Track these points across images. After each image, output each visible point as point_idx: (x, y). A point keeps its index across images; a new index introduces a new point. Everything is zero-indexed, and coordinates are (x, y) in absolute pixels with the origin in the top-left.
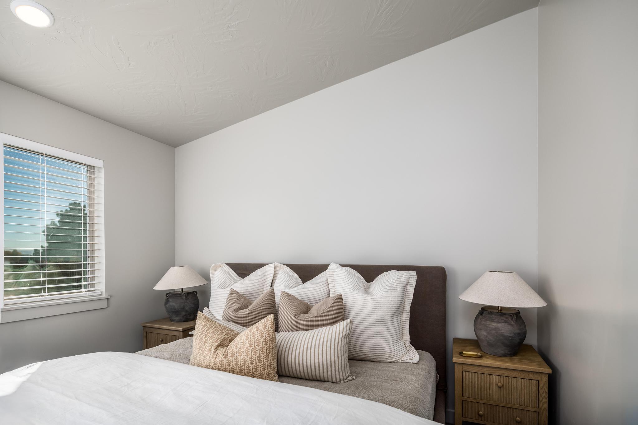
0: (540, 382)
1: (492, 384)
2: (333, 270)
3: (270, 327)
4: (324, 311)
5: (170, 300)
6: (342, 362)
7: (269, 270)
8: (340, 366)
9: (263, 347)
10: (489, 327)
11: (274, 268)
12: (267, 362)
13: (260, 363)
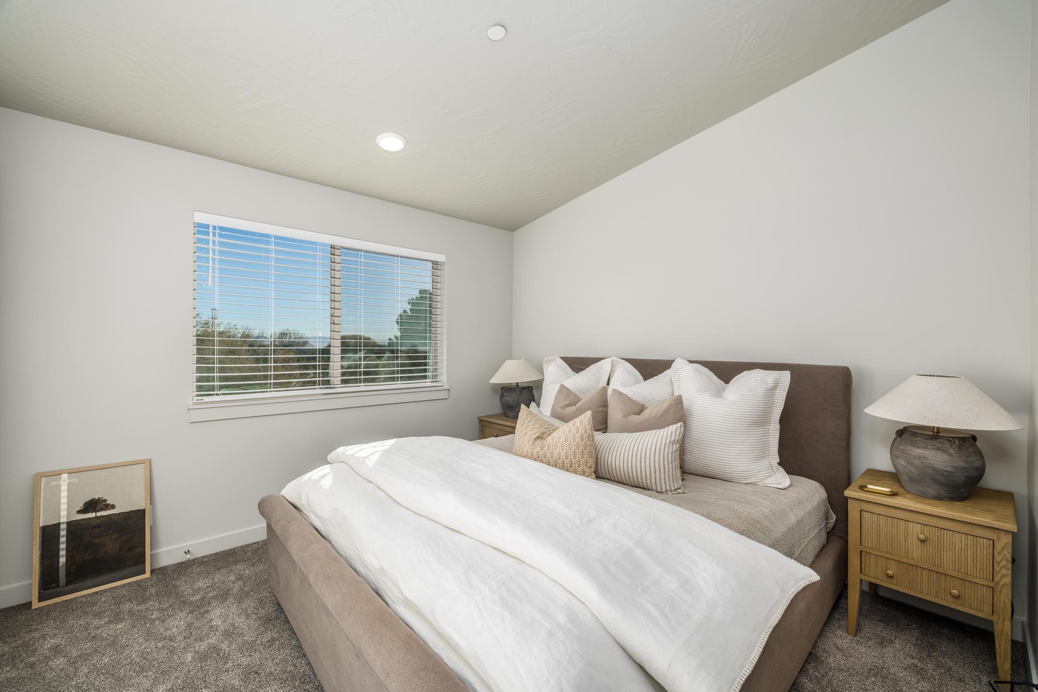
0: (995, 543)
1: (909, 534)
2: (677, 367)
3: (586, 424)
4: (657, 412)
5: (505, 394)
6: (669, 471)
7: (605, 365)
8: (666, 475)
9: (578, 443)
10: (910, 454)
11: (610, 363)
12: (583, 458)
13: (575, 459)
